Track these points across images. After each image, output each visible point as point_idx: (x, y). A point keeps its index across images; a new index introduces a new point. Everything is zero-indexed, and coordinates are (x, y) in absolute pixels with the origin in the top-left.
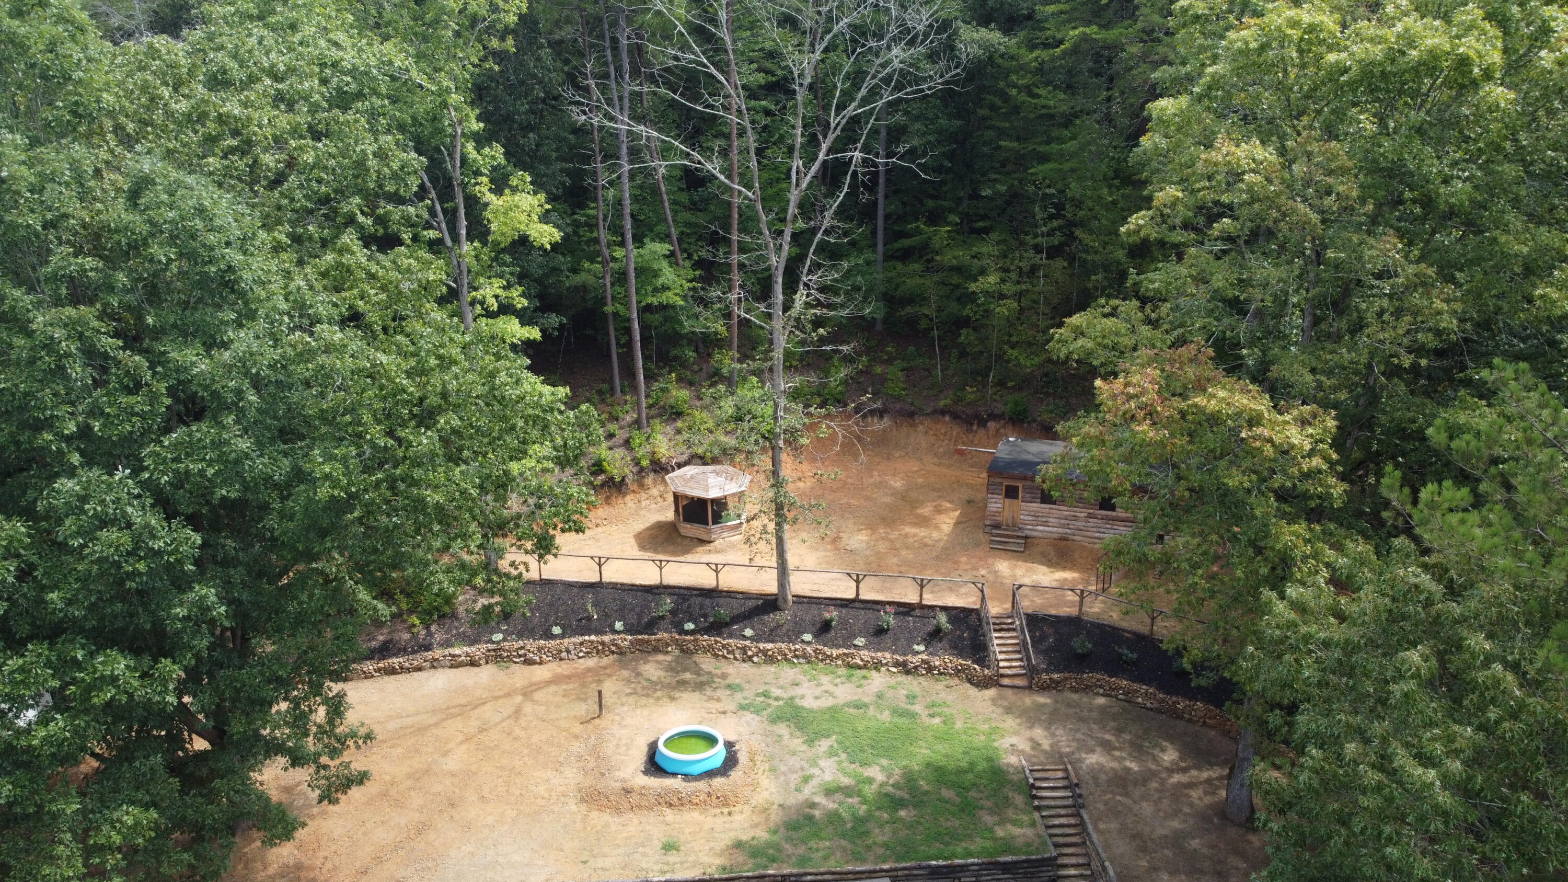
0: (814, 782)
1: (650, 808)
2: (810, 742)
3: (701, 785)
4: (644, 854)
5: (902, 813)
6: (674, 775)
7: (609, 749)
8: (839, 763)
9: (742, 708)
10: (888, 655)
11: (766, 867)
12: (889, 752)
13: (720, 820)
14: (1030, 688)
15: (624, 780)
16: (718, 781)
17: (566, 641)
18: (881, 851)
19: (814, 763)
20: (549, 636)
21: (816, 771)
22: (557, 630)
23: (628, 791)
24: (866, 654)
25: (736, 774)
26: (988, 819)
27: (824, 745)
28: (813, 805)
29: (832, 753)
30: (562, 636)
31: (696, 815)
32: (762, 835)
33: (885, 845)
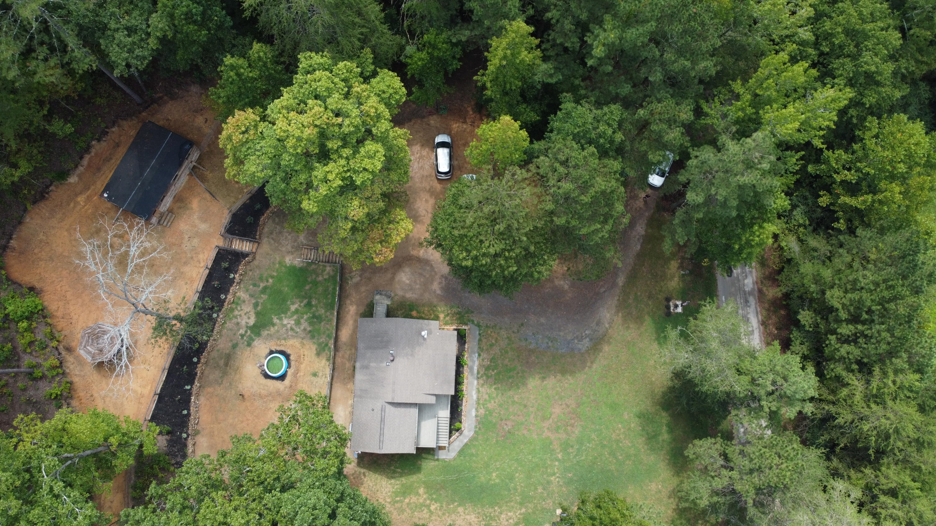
0: (294, 327)
1: (297, 380)
2: (274, 325)
3: (293, 363)
4: (317, 382)
5: (313, 303)
6: (286, 371)
7: (264, 392)
8: (286, 317)
9: (249, 345)
10: (232, 288)
11: (330, 348)
12: (284, 300)
13: (306, 358)
14: (259, 243)
15: (286, 388)
16: (292, 358)
17: (191, 408)
18: (328, 313)
19: (285, 326)
20: (189, 415)
21: (289, 326)
22: (185, 412)
23: (291, 386)
24: (230, 297)
25: (289, 351)
26: (320, 278)
27: (276, 320)
28: (305, 329)
29: (281, 319)
30: (189, 410)
31: (303, 366)
32: (314, 347)
33: (326, 312)
